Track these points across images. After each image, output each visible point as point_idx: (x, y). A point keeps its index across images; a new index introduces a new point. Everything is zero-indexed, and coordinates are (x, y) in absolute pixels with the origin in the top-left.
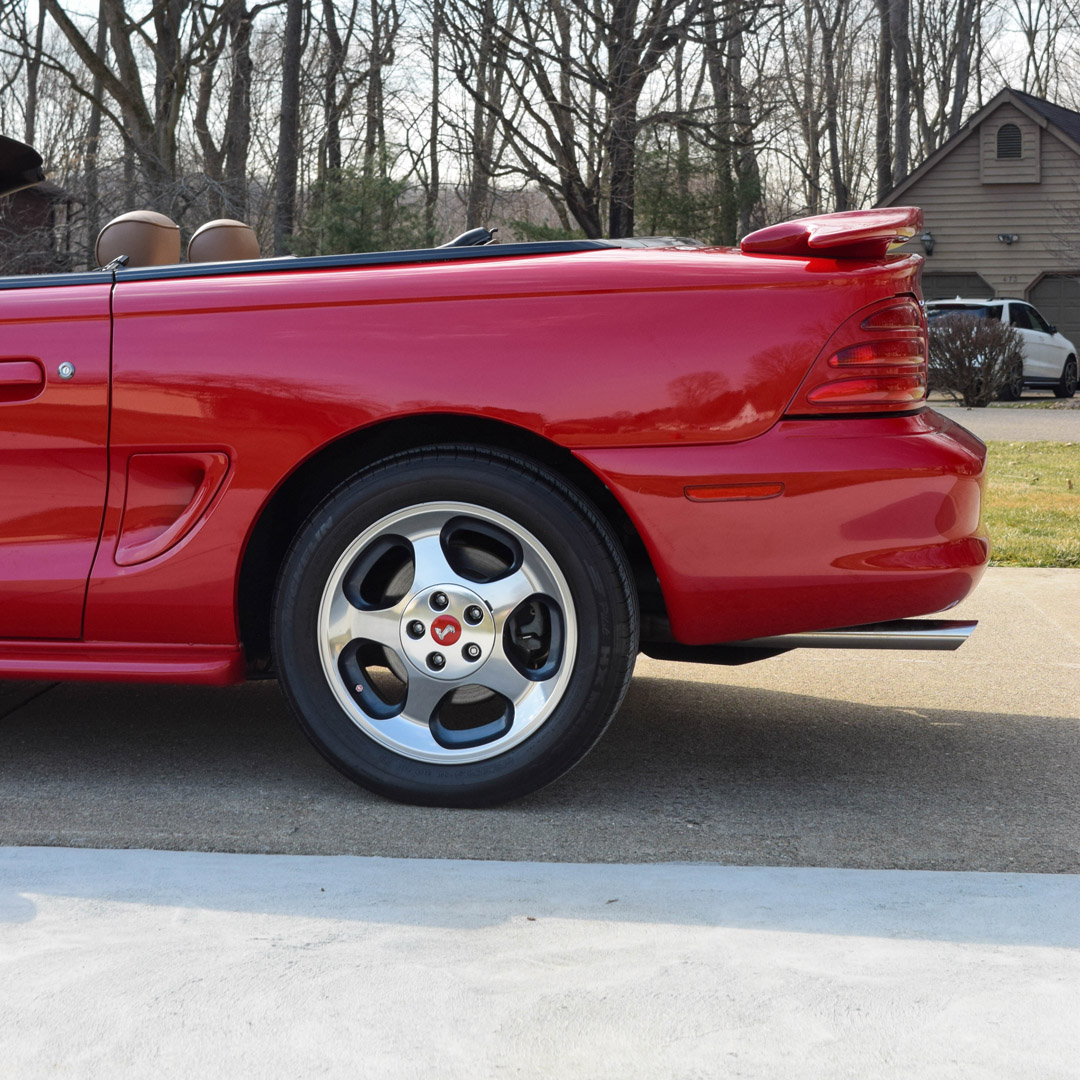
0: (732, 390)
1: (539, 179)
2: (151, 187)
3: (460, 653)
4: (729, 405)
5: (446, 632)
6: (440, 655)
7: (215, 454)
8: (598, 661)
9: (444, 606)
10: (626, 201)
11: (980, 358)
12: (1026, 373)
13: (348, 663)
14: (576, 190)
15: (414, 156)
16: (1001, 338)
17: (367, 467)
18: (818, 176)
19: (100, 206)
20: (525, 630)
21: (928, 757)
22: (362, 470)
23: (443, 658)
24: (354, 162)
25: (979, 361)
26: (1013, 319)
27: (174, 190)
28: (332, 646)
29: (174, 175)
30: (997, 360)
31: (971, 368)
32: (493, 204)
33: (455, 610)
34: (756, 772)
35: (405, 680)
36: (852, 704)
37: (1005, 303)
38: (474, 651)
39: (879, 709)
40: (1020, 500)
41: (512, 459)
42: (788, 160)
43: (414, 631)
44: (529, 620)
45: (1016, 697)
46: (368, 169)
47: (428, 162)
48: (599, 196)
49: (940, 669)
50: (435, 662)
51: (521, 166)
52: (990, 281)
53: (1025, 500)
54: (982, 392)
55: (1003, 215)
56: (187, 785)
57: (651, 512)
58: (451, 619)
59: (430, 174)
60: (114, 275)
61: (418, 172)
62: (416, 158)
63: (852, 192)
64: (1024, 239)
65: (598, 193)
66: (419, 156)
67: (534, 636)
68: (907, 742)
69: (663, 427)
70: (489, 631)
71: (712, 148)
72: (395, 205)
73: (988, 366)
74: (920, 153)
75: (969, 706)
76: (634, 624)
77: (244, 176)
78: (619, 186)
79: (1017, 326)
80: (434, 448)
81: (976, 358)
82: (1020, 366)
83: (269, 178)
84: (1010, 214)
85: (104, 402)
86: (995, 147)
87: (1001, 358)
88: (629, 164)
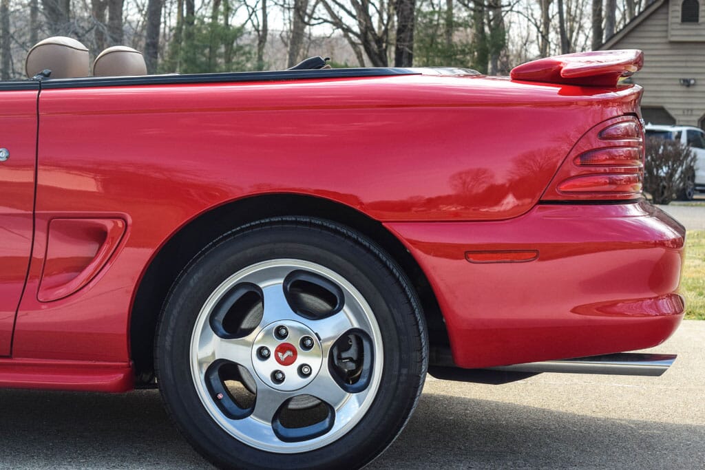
0: (496, 184)
1: (343, 29)
2: (51, 25)
3: (296, 372)
4: (495, 194)
5: (286, 355)
6: (281, 372)
7: (115, 220)
8: (398, 379)
9: (284, 336)
10: (407, 46)
11: (665, 169)
12: (697, 181)
13: (212, 377)
14: (370, 36)
15: (249, 8)
16: (680, 155)
17: (230, 232)
18: (548, 32)
19: (11, 39)
20: (344, 355)
21: (636, 455)
22: (225, 234)
23: (283, 374)
24: (204, 13)
25: (663, 172)
26: (689, 141)
27: (68, 28)
28: (200, 364)
29: (69, 18)
30: (676, 171)
31: (658, 177)
32: (309, 46)
33: (294, 340)
34: (510, 463)
35: (254, 390)
36: (579, 416)
37: (684, 129)
38: (306, 370)
39: (599, 419)
40: (696, 272)
41: (338, 228)
42: (526, 19)
43: (262, 355)
44: (348, 348)
45: (699, 413)
46: (214, 17)
47: (260, 13)
48: (387, 42)
49: (642, 391)
50: (277, 377)
51: (329, 19)
52: (672, 113)
53: (699, 272)
54: (666, 194)
55: (683, 64)
56: (88, 466)
57: (440, 270)
58: (289, 346)
59: (261, 24)
60: (40, 84)
61: (252, 21)
62: (251, 11)
63: (573, 45)
64: (699, 82)
65: (387, 40)
66: (253, 9)
67: (351, 360)
68: (620, 444)
69: (444, 208)
70: (319, 356)
71: (471, 9)
72: (235, 44)
73: (670, 175)
74: (624, 18)
75: (664, 419)
76: (425, 352)
77: (122, 19)
78: (402, 35)
79: (692, 146)
80: (280, 219)
81: (662, 169)
82: (693, 176)
83: (139, 22)
84: (689, 64)
85: (32, 180)
86: (680, 14)
87: (680, 169)
88: (410, 20)
